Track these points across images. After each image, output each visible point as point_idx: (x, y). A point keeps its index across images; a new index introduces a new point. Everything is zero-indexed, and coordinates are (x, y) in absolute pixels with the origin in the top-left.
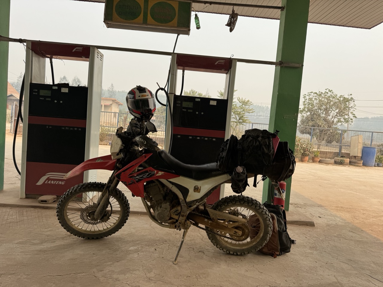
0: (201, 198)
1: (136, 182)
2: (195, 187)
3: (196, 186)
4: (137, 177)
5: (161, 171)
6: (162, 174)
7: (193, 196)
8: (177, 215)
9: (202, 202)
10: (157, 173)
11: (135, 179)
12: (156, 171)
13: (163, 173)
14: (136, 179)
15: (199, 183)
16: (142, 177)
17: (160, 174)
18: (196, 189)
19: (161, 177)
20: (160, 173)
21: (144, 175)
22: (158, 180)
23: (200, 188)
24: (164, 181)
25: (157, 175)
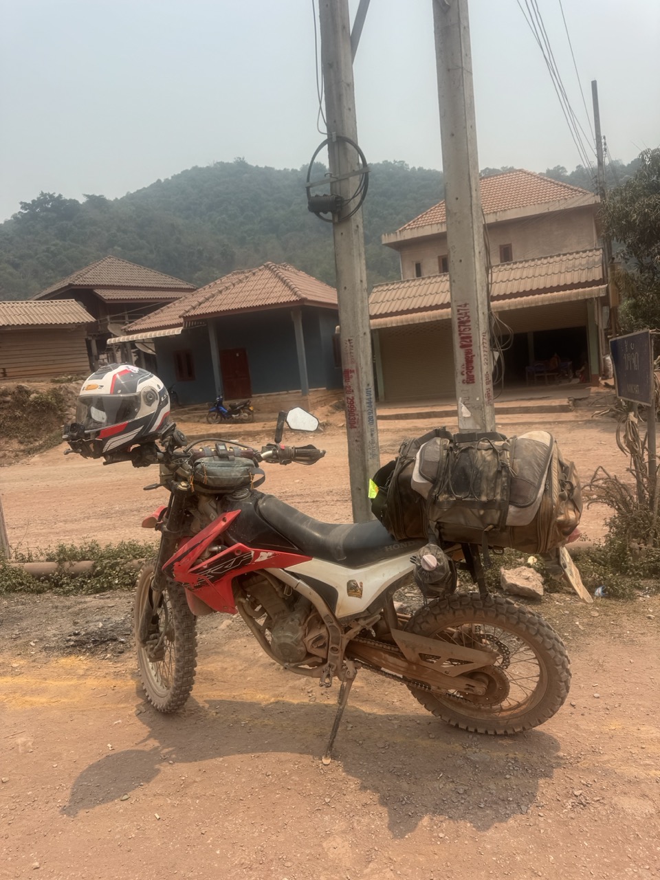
0: (367, 609)
1: (209, 582)
2: (349, 584)
3: (350, 581)
4: (210, 571)
5: (266, 548)
6: (268, 557)
7: (349, 605)
8: (321, 647)
9: (371, 619)
10: (257, 555)
11: (205, 575)
12: (253, 553)
13: (270, 553)
14: (209, 574)
15: (356, 574)
16: (223, 569)
17: (265, 558)
18: (351, 589)
19: (268, 563)
20: (265, 555)
21: (226, 565)
22: (263, 571)
23: (361, 586)
24: (279, 572)
25: (258, 560)
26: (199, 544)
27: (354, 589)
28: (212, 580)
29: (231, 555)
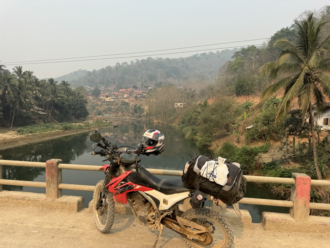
0: (169, 209)
1: (119, 193)
2: (164, 200)
4: (120, 190)
5: (139, 184)
7: (163, 207)
8: (153, 219)
9: (170, 212)
10: (136, 186)
11: (118, 191)
12: (134, 185)
13: (140, 186)
15: (166, 197)
16: (124, 190)
18: (164, 201)
19: (139, 189)
20: (138, 187)
21: (125, 188)
22: (137, 191)
23: (168, 201)
24: (142, 192)
25: (136, 188)
26: (118, 181)
27: (165, 202)
28: (121, 193)
29: (127, 185)
